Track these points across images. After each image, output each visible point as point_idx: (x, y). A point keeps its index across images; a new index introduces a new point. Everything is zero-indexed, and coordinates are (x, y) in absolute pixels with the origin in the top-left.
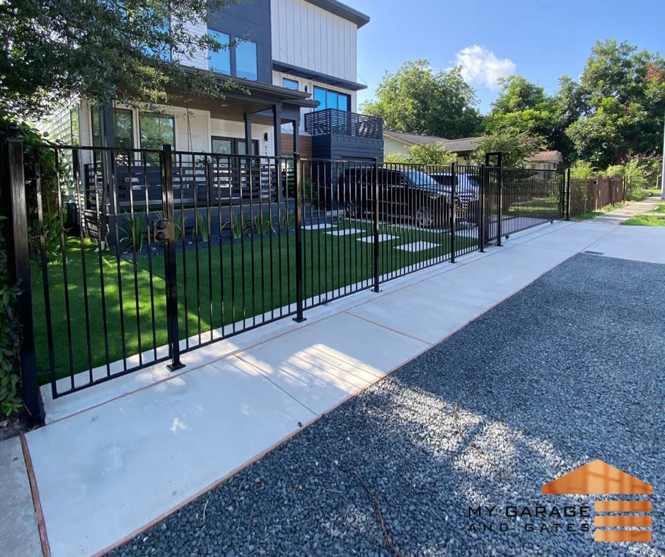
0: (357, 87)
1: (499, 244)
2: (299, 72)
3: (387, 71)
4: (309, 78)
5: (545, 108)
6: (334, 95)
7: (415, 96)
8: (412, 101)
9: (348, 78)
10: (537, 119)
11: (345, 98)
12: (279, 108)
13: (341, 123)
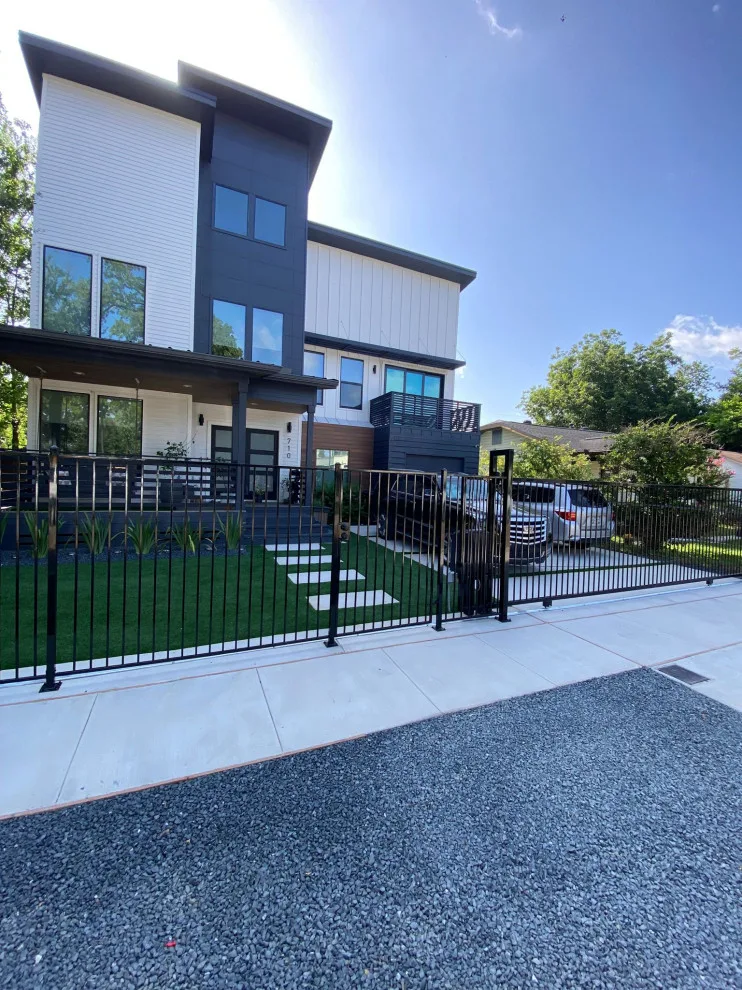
0: (452, 365)
1: (503, 618)
2: (364, 349)
3: (558, 349)
4: (379, 356)
6: (419, 377)
7: (593, 378)
8: (586, 384)
9: (440, 354)
11: (438, 380)
12: (243, 387)
13: (409, 411)
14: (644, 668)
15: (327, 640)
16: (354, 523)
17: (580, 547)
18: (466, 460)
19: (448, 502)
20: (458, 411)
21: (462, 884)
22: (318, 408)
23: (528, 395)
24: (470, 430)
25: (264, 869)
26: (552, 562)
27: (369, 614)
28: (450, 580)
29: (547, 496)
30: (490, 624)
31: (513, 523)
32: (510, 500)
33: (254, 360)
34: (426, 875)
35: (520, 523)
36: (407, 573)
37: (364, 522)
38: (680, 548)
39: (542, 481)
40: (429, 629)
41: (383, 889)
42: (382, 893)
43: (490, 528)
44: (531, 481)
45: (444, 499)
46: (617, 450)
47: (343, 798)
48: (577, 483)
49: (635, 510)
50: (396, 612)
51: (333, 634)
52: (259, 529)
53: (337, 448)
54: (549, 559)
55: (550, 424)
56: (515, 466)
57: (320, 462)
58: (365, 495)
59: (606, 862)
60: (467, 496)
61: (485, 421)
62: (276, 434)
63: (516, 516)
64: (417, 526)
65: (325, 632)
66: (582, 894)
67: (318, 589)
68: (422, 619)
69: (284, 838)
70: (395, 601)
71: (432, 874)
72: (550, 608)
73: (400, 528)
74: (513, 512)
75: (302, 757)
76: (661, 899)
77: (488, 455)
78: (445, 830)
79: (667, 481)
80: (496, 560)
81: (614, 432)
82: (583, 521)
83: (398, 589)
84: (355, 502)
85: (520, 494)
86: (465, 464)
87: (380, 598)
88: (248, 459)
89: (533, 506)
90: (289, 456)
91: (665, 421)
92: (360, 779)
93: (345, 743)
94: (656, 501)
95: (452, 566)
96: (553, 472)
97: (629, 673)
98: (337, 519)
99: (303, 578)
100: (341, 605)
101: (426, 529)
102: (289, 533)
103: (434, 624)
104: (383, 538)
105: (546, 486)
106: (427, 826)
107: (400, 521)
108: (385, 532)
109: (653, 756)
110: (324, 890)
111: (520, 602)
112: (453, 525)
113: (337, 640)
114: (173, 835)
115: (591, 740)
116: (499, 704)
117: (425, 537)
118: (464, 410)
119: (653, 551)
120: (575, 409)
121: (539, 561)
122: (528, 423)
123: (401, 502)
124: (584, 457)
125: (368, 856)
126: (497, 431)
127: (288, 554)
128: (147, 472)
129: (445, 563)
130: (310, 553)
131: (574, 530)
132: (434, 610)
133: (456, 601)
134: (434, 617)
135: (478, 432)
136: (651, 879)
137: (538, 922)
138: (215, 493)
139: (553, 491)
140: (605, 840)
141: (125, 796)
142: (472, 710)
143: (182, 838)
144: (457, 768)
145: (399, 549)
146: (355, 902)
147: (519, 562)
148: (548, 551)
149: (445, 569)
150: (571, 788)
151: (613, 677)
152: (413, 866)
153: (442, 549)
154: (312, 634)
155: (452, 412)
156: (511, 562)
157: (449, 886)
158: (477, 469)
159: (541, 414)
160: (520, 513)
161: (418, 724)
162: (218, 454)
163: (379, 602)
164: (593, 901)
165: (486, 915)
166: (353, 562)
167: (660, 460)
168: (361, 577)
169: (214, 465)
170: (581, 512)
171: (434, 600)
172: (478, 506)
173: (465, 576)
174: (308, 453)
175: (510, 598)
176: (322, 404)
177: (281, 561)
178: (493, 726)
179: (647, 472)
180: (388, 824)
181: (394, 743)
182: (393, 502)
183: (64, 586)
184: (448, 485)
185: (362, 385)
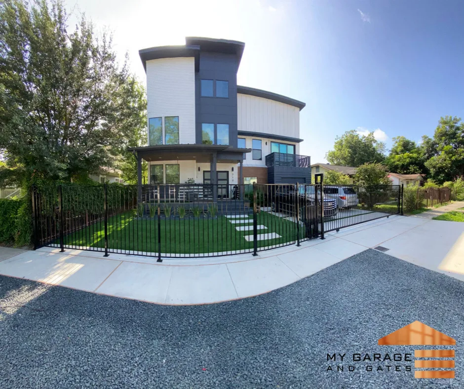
0: (299, 141)
1: (323, 238)
2: (262, 135)
4: (268, 138)
5: (416, 152)
6: (285, 146)
7: (350, 147)
8: (348, 150)
9: (293, 136)
10: (411, 158)
11: (292, 147)
12: (215, 155)
13: (282, 160)
14: (370, 249)
15: (253, 253)
16: (262, 206)
17: (348, 209)
18: (306, 178)
19: (299, 196)
20: (302, 159)
21: (311, 344)
22: (244, 160)
23: (328, 154)
24: (307, 167)
25: (234, 343)
26: (339, 215)
27: (270, 242)
28: (302, 226)
29: (335, 191)
30: (318, 241)
31: (325, 202)
32: (323, 193)
33: (218, 144)
34: (298, 344)
35: (327, 202)
36: (285, 225)
37: (266, 206)
38: (379, 206)
39: (334, 186)
40: (294, 246)
41: (282, 352)
42: (282, 354)
43: (316, 205)
44: (330, 185)
45: (298, 194)
46: (358, 174)
47: (265, 317)
48: (346, 186)
49: (365, 195)
50: (281, 241)
51: (255, 251)
52: (224, 209)
53: (252, 176)
54: (337, 214)
55: (336, 165)
56: (324, 181)
57: (246, 183)
58: (266, 195)
59: (361, 320)
60: (307, 192)
61: (312, 163)
62: (228, 172)
63: (326, 199)
64: (288, 206)
65: (252, 250)
66: (354, 334)
67: (249, 233)
68: (291, 242)
69: (241, 332)
70: (281, 236)
71: (300, 343)
72: (339, 232)
73: (281, 207)
74: (324, 198)
75: (247, 300)
76: (380, 328)
77: (314, 176)
78: (304, 324)
79: (374, 184)
80: (319, 217)
81: (357, 167)
82: (349, 200)
83: (281, 232)
84: (262, 198)
85: (327, 191)
86: (306, 180)
87: (274, 236)
88: (217, 182)
89: (331, 195)
90: (233, 180)
91: (373, 163)
92: (271, 309)
93: (264, 295)
94: (371, 191)
95: (302, 220)
96: (337, 182)
97: (365, 251)
98: (255, 205)
99: (242, 229)
100: (258, 239)
101: (291, 207)
102: (236, 211)
103: (296, 244)
104: (274, 212)
105: (335, 187)
106: (298, 325)
107: (281, 204)
108: (275, 209)
109: (374, 279)
110: (259, 354)
111: (328, 231)
112: (302, 205)
113: (257, 253)
114: (202, 325)
115: (354, 277)
116: (322, 271)
117: (291, 210)
118: (304, 159)
119: (371, 208)
120: (344, 159)
121: (334, 215)
122: (328, 164)
123: (281, 197)
124: (347, 176)
125: (276, 340)
126: (317, 167)
127: (236, 219)
128: (180, 189)
129: (300, 220)
130: (244, 219)
131: (346, 203)
132: (296, 238)
133: (305, 234)
134: (296, 241)
135: (310, 168)
136: (376, 322)
137: (340, 349)
138: (205, 196)
139: (338, 189)
140: (360, 312)
141: (185, 306)
142: (312, 275)
143: (205, 327)
144: (308, 299)
145: (281, 216)
146: (272, 358)
147: (327, 216)
148: (337, 211)
149: (300, 222)
150: (349, 296)
151: (360, 254)
152: (293, 341)
153: (298, 214)
154: (247, 251)
155: (300, 160)
156: (325, 217)
157: (307, 346)
158: (311, 182)
159: (333, 161)
160: (327, 198)
161: (292, 284)
162: (206, 181)
163: (274, 237)
164: (358, 335)
165: (321, 353)
166: (262, 222)
167: (372, 176)
168: (266, 228)
169: (205, 186)
170: (348, 196)
171: (296, 234)
172: (311, 196)
173: (307, 224)
174: (241, 179)
175: (325, 230)
176: (245, 159)
177: (233, 222)
178: (320, 280)
179: (368, 181)
180: (283, 325)
181: (283, 293)
182: (277, 197)
183: (162, 227)
184: (299, 189)
185: (261, 150)
